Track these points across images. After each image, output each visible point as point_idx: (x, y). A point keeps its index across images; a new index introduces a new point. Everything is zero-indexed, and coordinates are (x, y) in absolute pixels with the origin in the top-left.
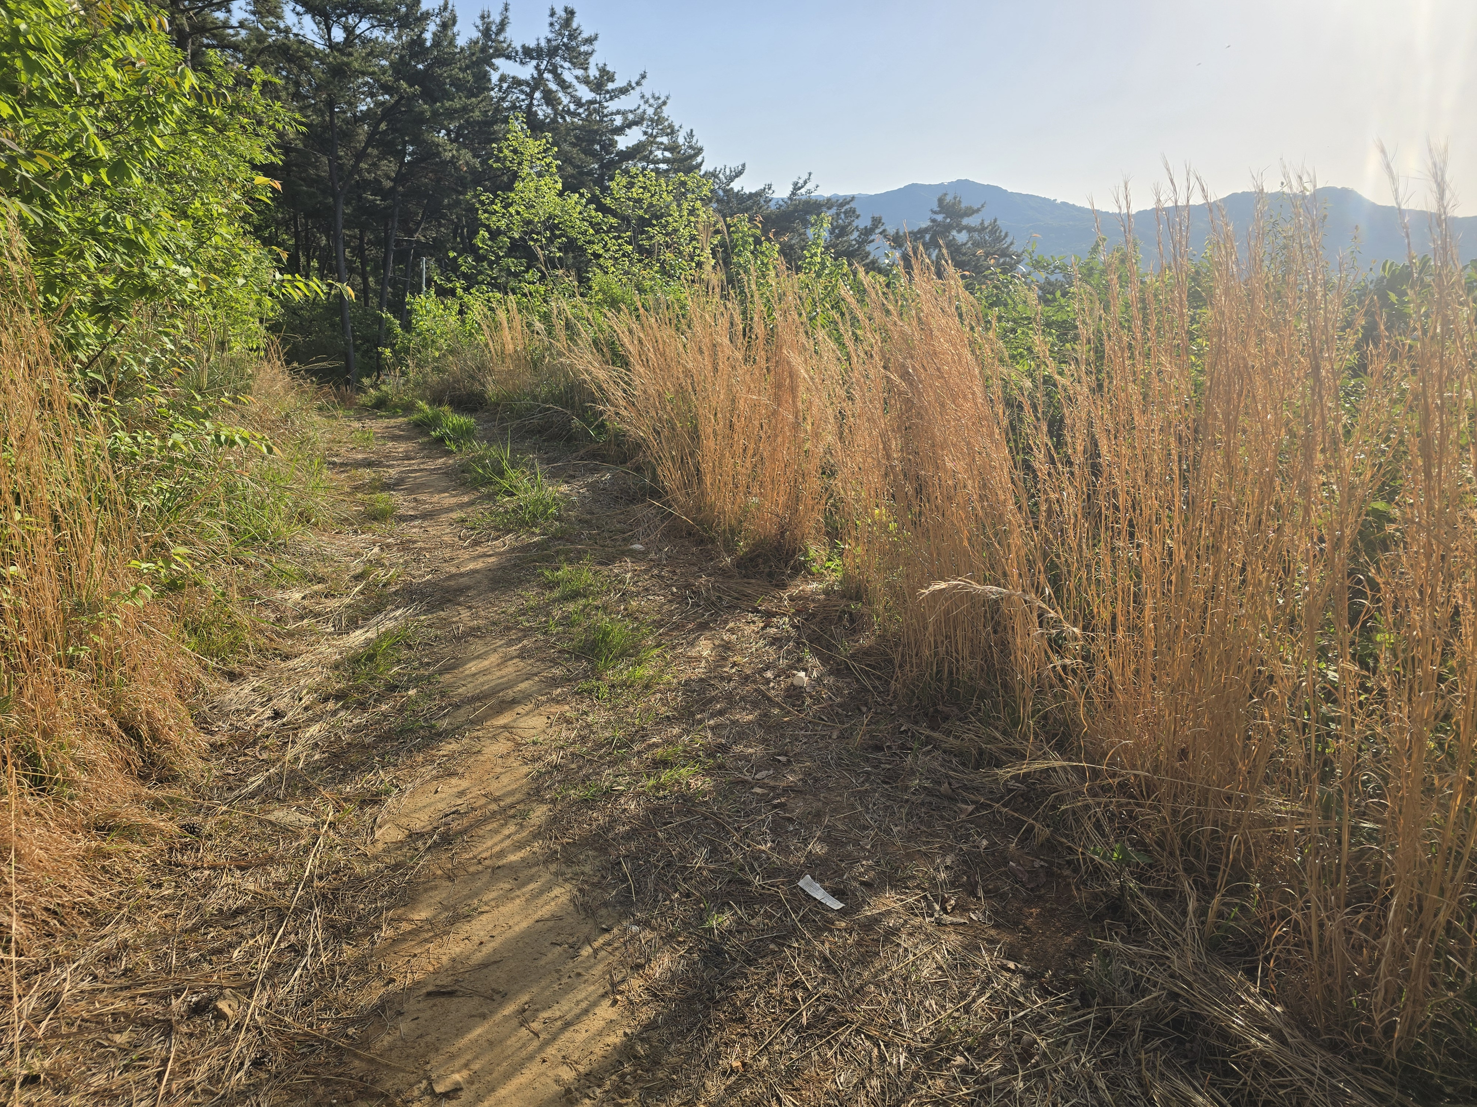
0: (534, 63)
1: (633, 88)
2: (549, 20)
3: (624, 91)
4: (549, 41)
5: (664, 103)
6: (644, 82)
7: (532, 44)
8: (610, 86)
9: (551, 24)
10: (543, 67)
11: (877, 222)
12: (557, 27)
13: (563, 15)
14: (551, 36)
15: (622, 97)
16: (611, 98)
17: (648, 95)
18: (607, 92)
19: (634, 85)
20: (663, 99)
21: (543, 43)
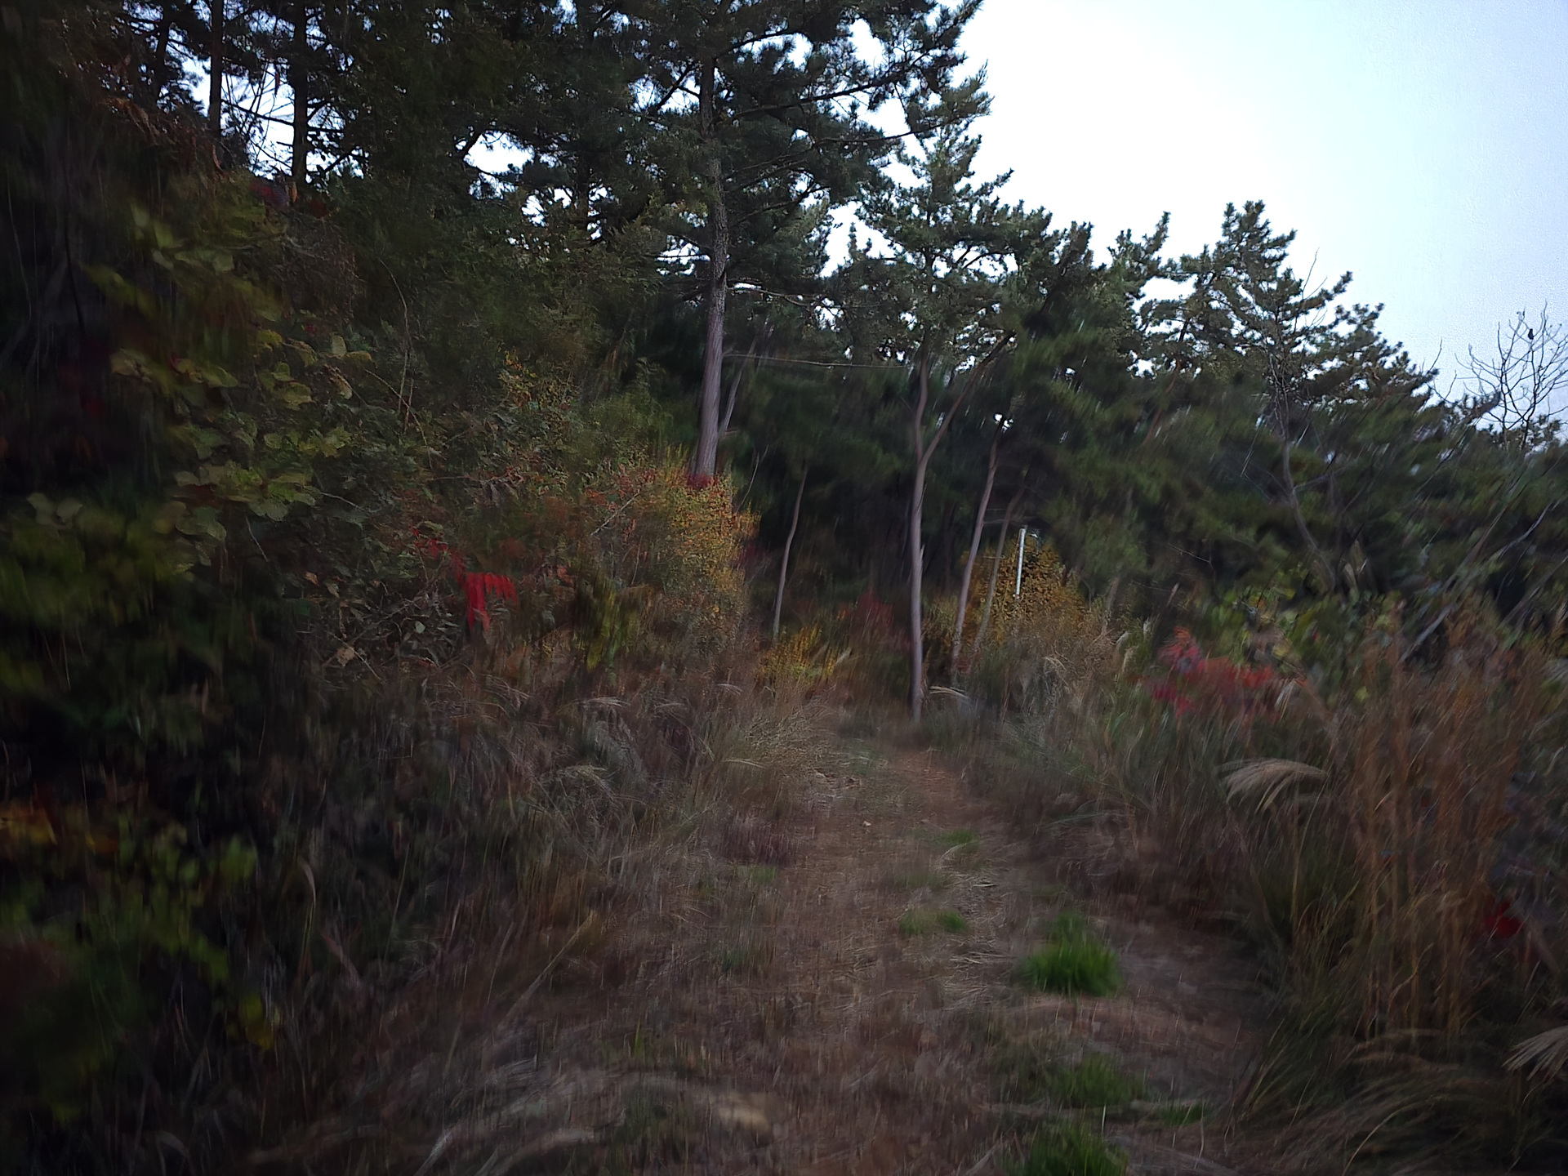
0: (1195, 277)
1: (1330, 298)
2: (1224, 219)
3: (1318, 302)
4: (1220, 246)
5: (1375, 316)
6: (1349, 286)
7: (1196, 253)
8: (1293, 300)
9: (1226, 226)
10: (1206, 282)
12: (1235, 227)
13: (1243, 212)
14: (1224, 240)
15: (1313, 311)
16: (1296, 315)
17: (1348, 307)
18: (1289, 307)
19: (1330, 291)
20: (1372, 309)
21: (1212, 249)
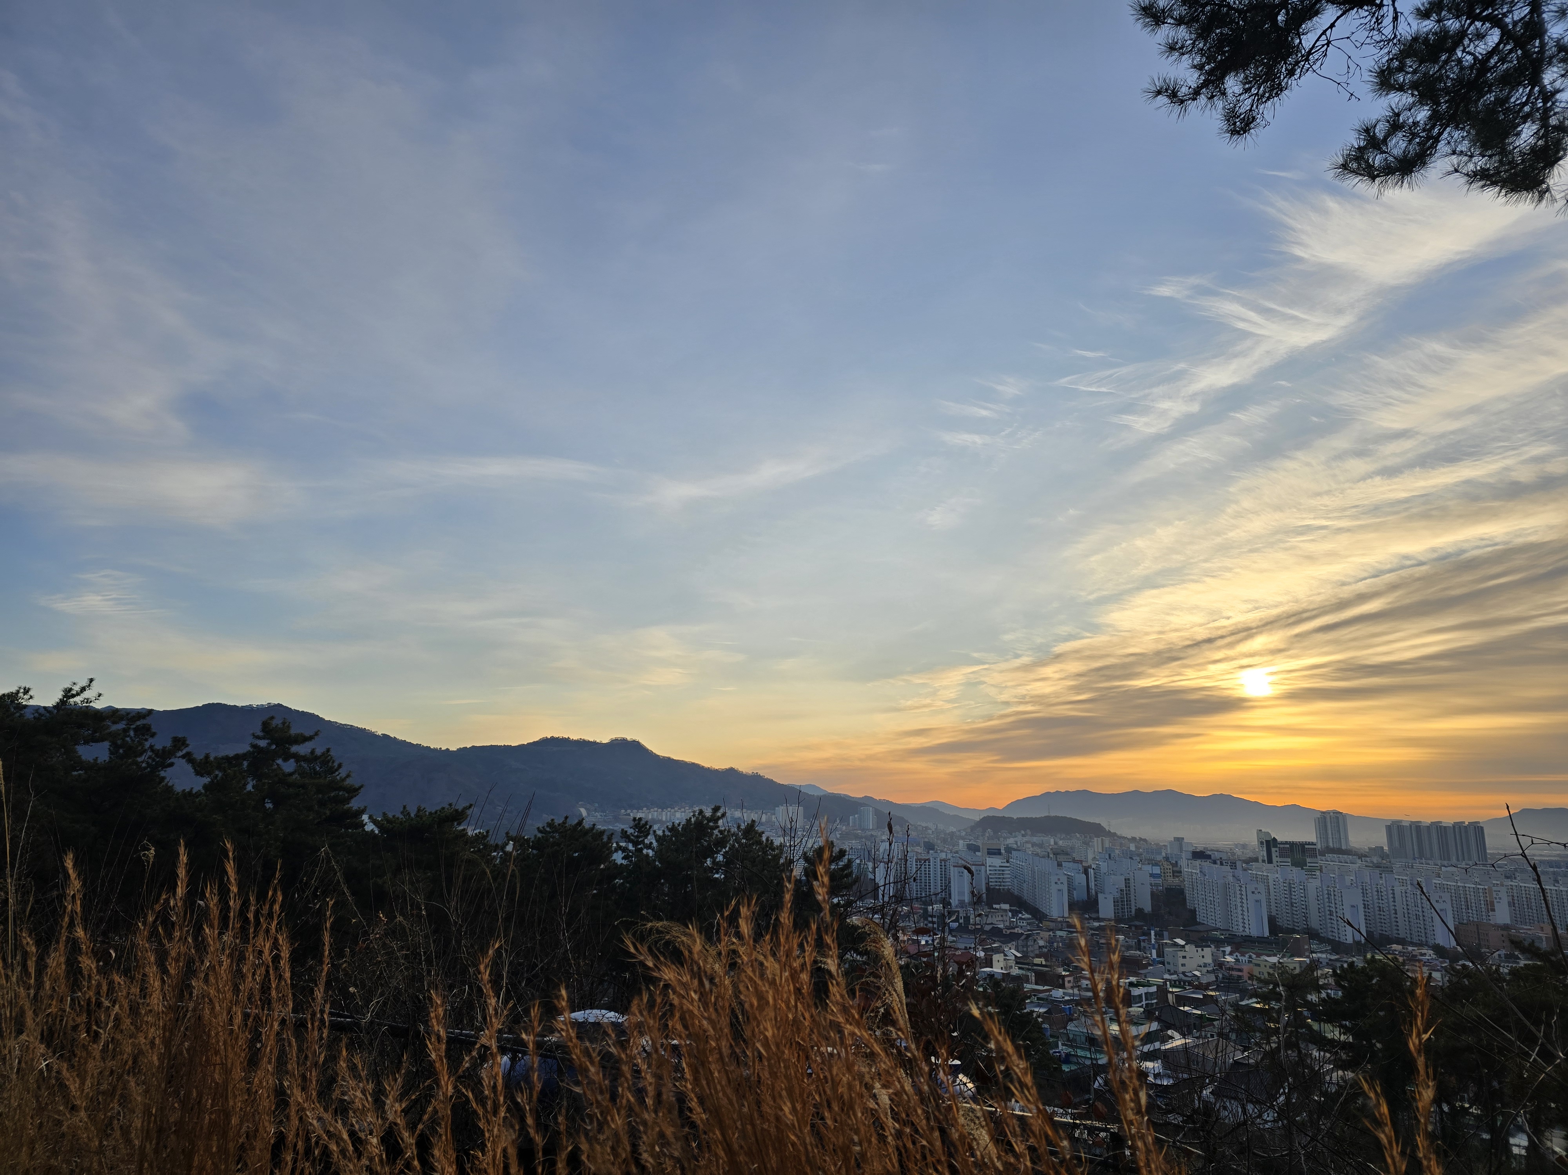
11: (179, 743)
